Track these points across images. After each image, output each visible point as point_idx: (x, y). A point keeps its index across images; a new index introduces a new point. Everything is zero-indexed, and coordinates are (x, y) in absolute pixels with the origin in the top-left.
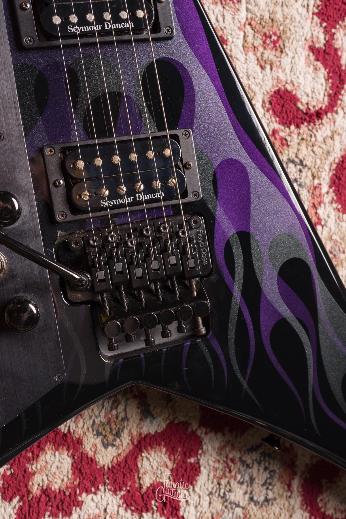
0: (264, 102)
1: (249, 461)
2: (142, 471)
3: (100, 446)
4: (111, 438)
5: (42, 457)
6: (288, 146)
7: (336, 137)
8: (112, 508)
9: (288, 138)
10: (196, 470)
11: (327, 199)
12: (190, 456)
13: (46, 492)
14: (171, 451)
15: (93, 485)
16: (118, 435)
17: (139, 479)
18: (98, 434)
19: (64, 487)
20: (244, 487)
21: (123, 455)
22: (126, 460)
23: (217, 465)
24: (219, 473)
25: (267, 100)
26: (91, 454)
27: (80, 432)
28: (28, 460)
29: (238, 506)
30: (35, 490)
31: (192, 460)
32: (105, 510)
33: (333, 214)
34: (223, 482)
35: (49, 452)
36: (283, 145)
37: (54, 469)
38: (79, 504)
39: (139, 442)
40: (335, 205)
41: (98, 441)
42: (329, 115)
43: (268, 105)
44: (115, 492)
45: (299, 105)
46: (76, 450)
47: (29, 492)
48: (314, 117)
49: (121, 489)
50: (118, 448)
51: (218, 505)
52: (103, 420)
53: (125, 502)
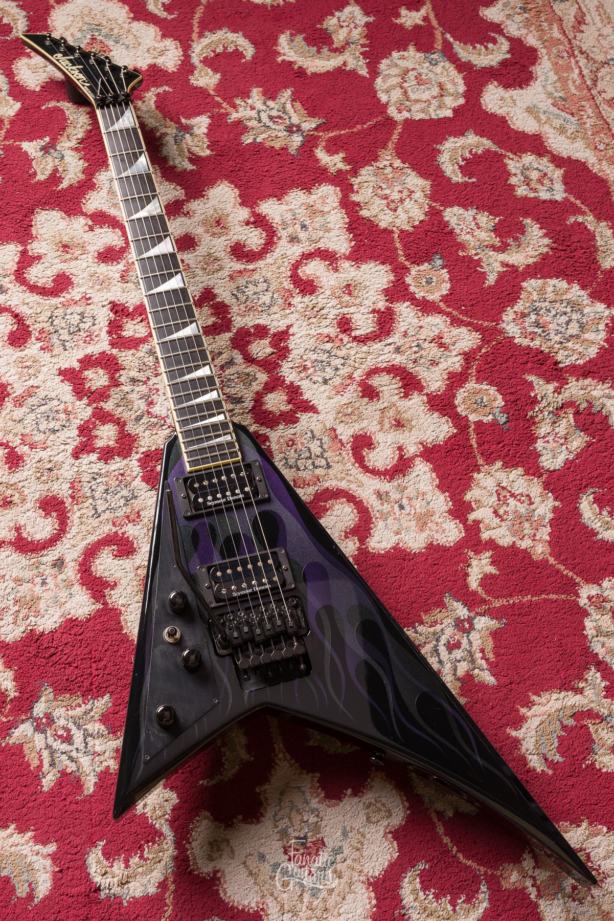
0: (21, 351)
1: (245, 298)
2: (265, 355)
3: (257, 382)
4: (251, 378)
5: (271, 409)
6: (43, 328)
7: (26, 301)
8: (291, 365)
9: (38, 330)
10: (257, 327)
11: (68, 296)
12: (250, 332)
13: (289, 402)
14: (249, 343)
15: (279, 379)
16: (248, 374)
17: (270, 355)
18: (250, 384)
19: (285, 394)
20: (260, 297)
21: (259, 368)
22: (260, 366)
23: (251, 316)
24: (256, 313)
25: (19, 349)
26: (262, 385)
27: (252, 394)
28: (274, 416)
29: (273, 297)
30: (290, 407)
31: (252, 330)
32: (292, 368)
33: (76, 290)
34: (260, 309)
35: (267, 406)
36: (43, 332)
37: (276, 401)
38: (292, 383)
39: (249, 362)
40: (70, 291)
41: (254, 384)
42: (13, 310)
43: (22, 348)
44: (281, 366)
45: (14, 329)
46: (262, 393)
47: (291, 410)
48: (19, 318)
49: (278, 363)
50: (256, 373)
51: (275, 309)
52: (242, 384)
53: (284, 359)
